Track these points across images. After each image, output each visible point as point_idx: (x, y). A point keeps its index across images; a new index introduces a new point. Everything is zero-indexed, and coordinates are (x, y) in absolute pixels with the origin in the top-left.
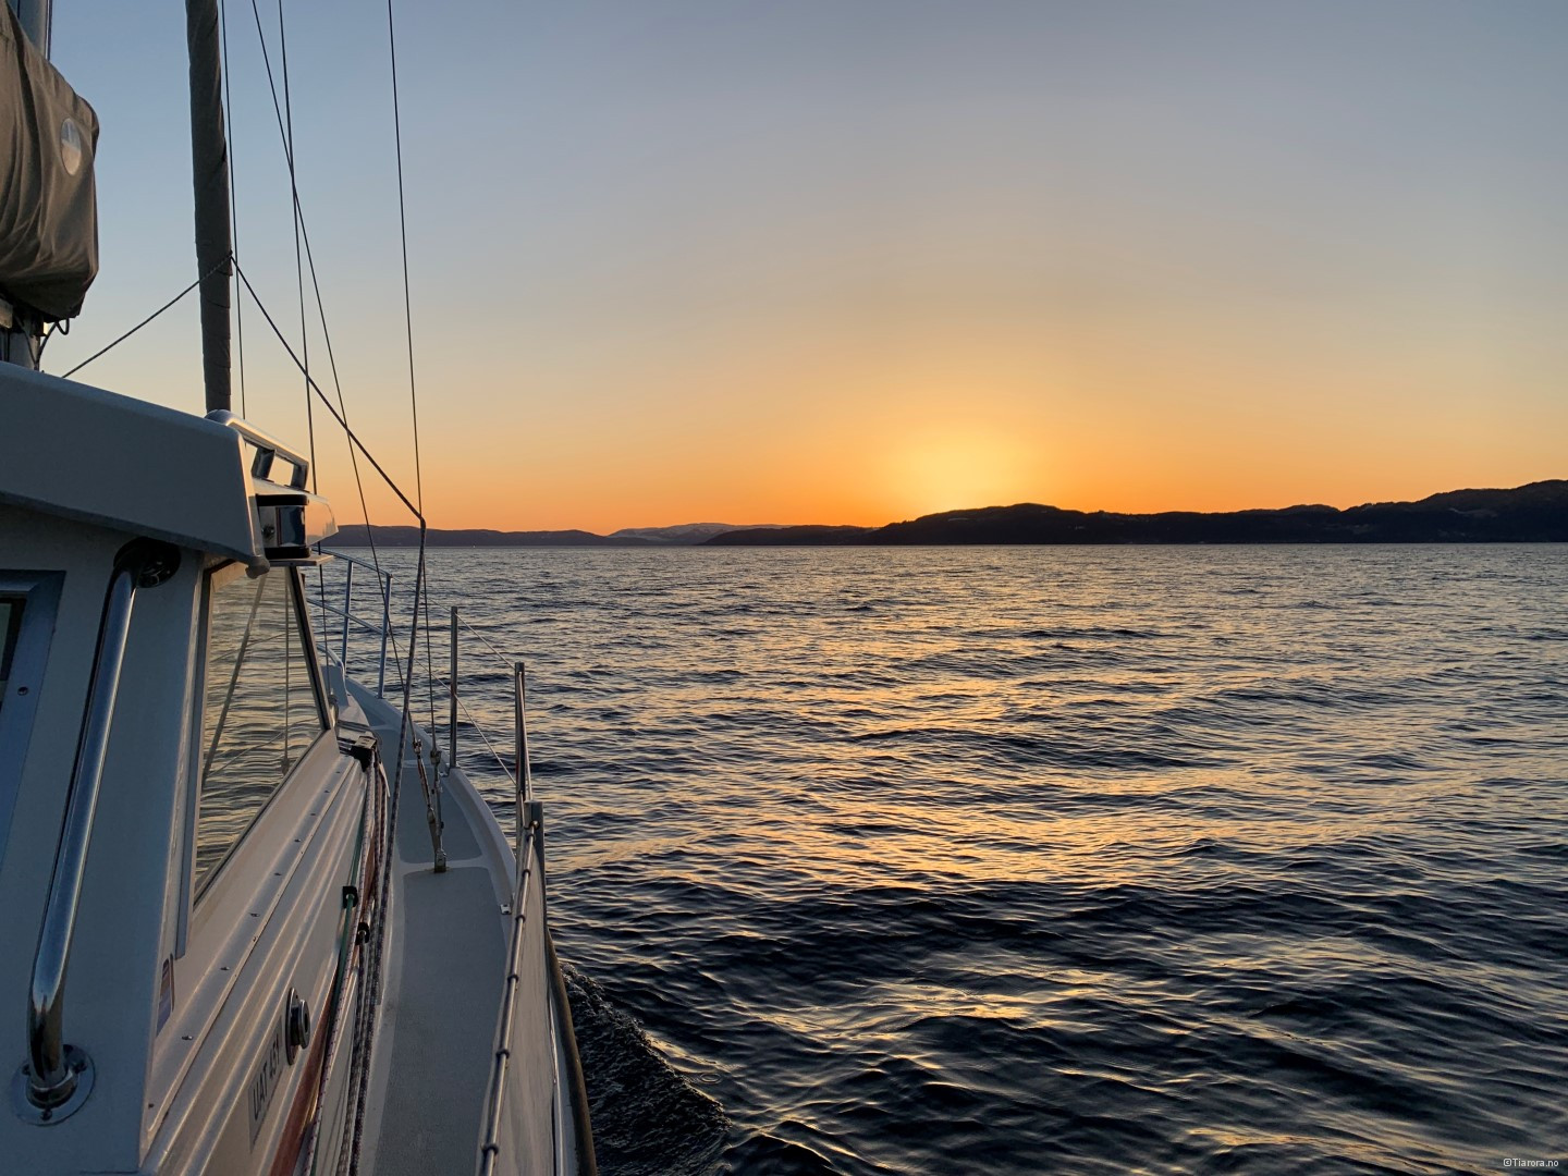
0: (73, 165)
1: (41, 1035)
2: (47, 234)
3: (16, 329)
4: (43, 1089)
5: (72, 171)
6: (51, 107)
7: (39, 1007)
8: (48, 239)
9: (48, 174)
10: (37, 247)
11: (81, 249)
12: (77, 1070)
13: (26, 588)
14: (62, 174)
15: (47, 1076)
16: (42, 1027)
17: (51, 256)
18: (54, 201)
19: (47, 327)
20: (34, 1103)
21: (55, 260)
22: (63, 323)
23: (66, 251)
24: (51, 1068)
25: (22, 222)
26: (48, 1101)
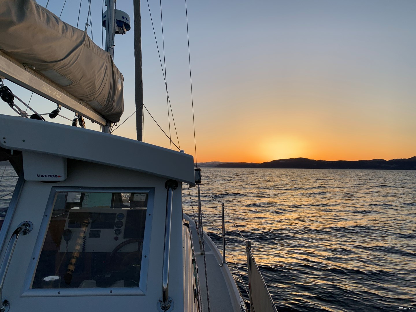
0: (120, 89)
1: (165, 294)
2: (115, 104)
3: (106, 125)
4: (164, 306)
5: (120, 90)
6: (117, 76)
7: (164, 287)
8: (115, 106)
9: (116, 90)
10: (113, 107)
11: (121, 107)
12: (170, 302)
13: (147, 191)
14: (118, 90)
15: (165, 302)
16: (165, 292)
17: (115, 109)
18: (116, 96)
19: (112, 124)
20: (162, 308)
21: (116, 109)
22: (116, 124)
23: (118, 108)
24: (166, 301)
25: (111, 101)
26: (165, 308)
